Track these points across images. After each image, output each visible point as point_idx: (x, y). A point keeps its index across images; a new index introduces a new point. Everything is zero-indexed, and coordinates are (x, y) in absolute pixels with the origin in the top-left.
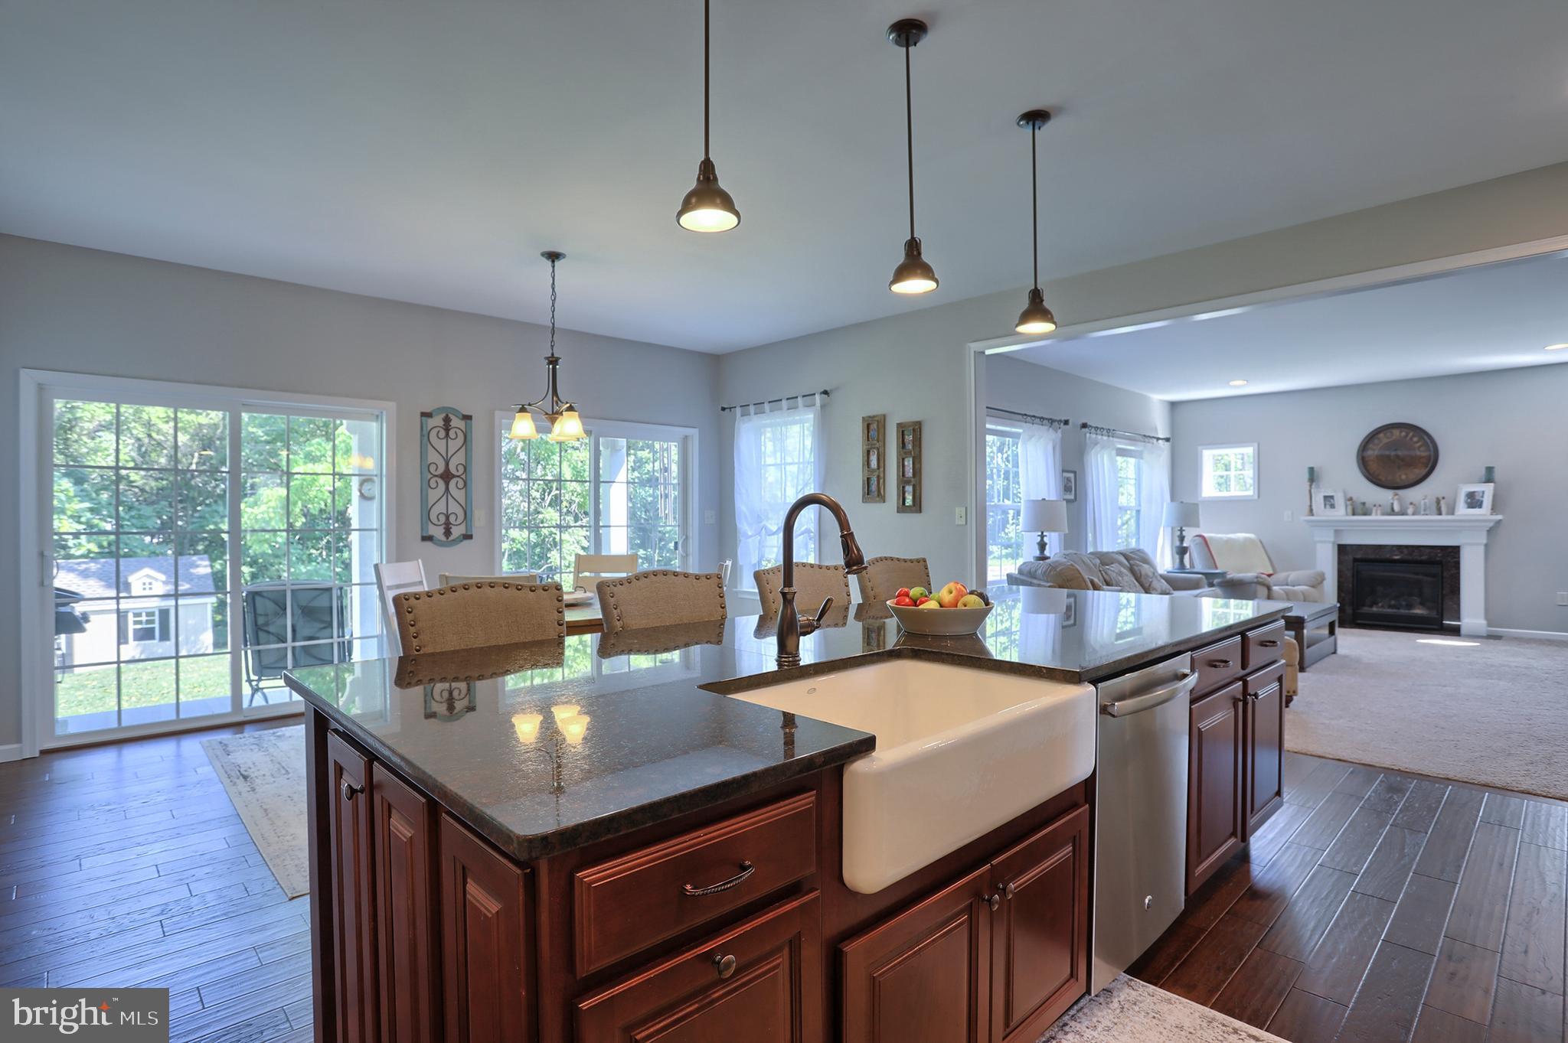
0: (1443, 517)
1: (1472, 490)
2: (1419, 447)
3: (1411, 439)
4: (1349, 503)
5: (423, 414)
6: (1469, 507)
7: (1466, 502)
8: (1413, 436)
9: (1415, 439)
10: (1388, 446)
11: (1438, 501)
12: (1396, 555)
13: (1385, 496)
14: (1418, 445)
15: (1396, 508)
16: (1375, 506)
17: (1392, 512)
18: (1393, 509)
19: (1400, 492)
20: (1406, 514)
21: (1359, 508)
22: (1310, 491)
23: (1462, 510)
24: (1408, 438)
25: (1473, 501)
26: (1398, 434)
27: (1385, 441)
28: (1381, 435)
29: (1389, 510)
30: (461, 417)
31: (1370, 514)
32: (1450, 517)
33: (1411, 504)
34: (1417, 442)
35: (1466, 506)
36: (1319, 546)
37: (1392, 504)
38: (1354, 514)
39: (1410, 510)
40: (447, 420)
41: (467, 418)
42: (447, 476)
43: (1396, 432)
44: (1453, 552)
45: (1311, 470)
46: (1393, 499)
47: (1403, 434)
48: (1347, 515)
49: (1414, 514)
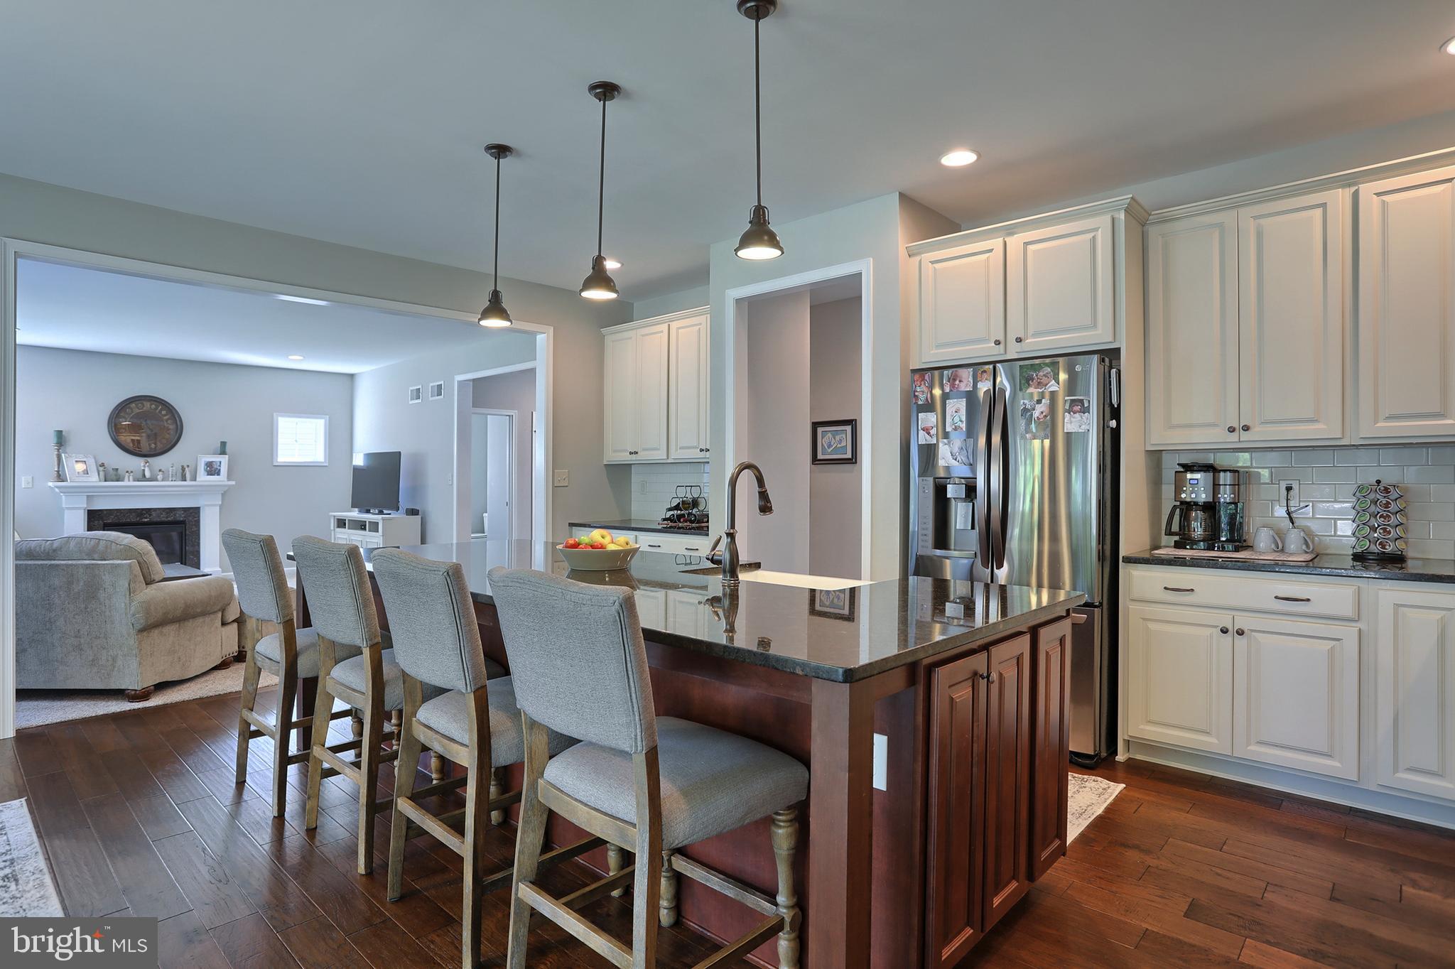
0: (188, 483)
1: (211, 460)
2: (167, 421)
3: (160, 412)
4: (101, 469)
6: (208, 475)
7: (206, 470)
8: (161, 410)
9: (164, 412)
10: (138, 416)
11: (183, 469)
12: (146, 518)
13: (137, 463)
14: (166, 417)
15: (148, 474)
16: (127, 472)
17: (144, 478)
18: (144, 475)
19: (149, 459)
21: (112, 475)
22: (59, 457)
23: (203, 477)
24: (157, 411)
25: (212, 470)
26: (149, 406)
27: (136, 410)
28: (133, 405)
29: (141, 476)
31: (122, 480)
32: (193, 483)
33: (160, 471)
34: (165, 415)
35: (206, 474)
36: (69, 512)
37: (144, 470)
38: (105, 481)
39: (160, 477)
43: (147, 405)
44: (194, 512)
45: (59, 433)
46: (144, 466)
47: (153, 406)
48: (100, 481)
49: (162, 480)
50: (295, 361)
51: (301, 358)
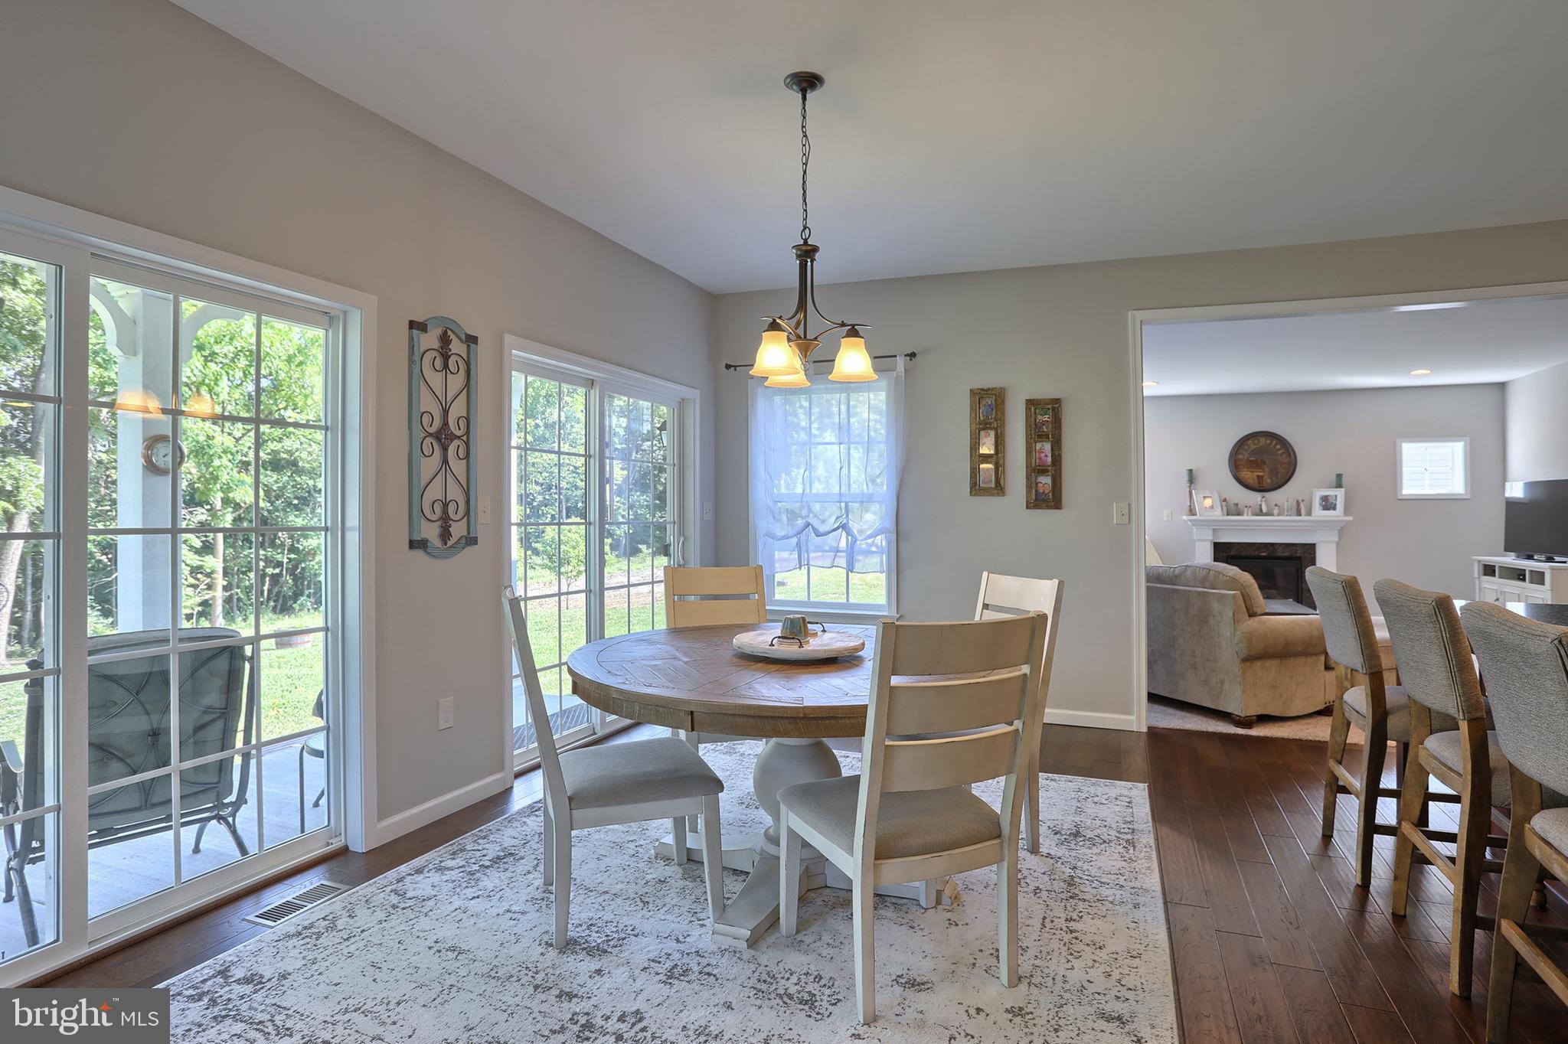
0: (1303, 517)
1: (1326, 494)
2: (1281, 454)
3: (1275, 446)
4: (1224, 503)
5: (412, 325)
6: (1324, 509)
7: (1321, 504)
8: (1276, 444)
9: (1278, 447)
10: (1254, 452)
11: (1298, 503)
12: (1264, 552)
13: (1254, 498)
14: (1281, 452)
15: (1264, 509)
16: (1246, 507)
17: (1260, 513)
18: (1261, 510)
19: (1266, 494)
20: (1272, 515)
21: (1234, 510)
22: (1190, 493)
23: (1318, 512)
24: (1272, 446)
25: (1328, 504)
26: (1264, 441)
27: (1253, 447)
28: (1250, 442)
29: (1258, 511)
30: (464, 338)
31: (1242, 515)
32: (1309, 518)
33: (1276, 505)
34: (1279, 450)
35: (1321, 508)
36: (1198, 544)
37: (1261, 505)
38: (1228, 515)
39: (1276, 511)
40: (445, 340)
41: (471, 340)
42: (443, 437)
43: (1263, 440)
44: (1311, 549)
45: (1191, 471)
46: (1261, 501)
47: (1268, 441)
48: (1223, 515)
49: (1279, 515)
50: (1421, 376)
51: (1429, 371)
